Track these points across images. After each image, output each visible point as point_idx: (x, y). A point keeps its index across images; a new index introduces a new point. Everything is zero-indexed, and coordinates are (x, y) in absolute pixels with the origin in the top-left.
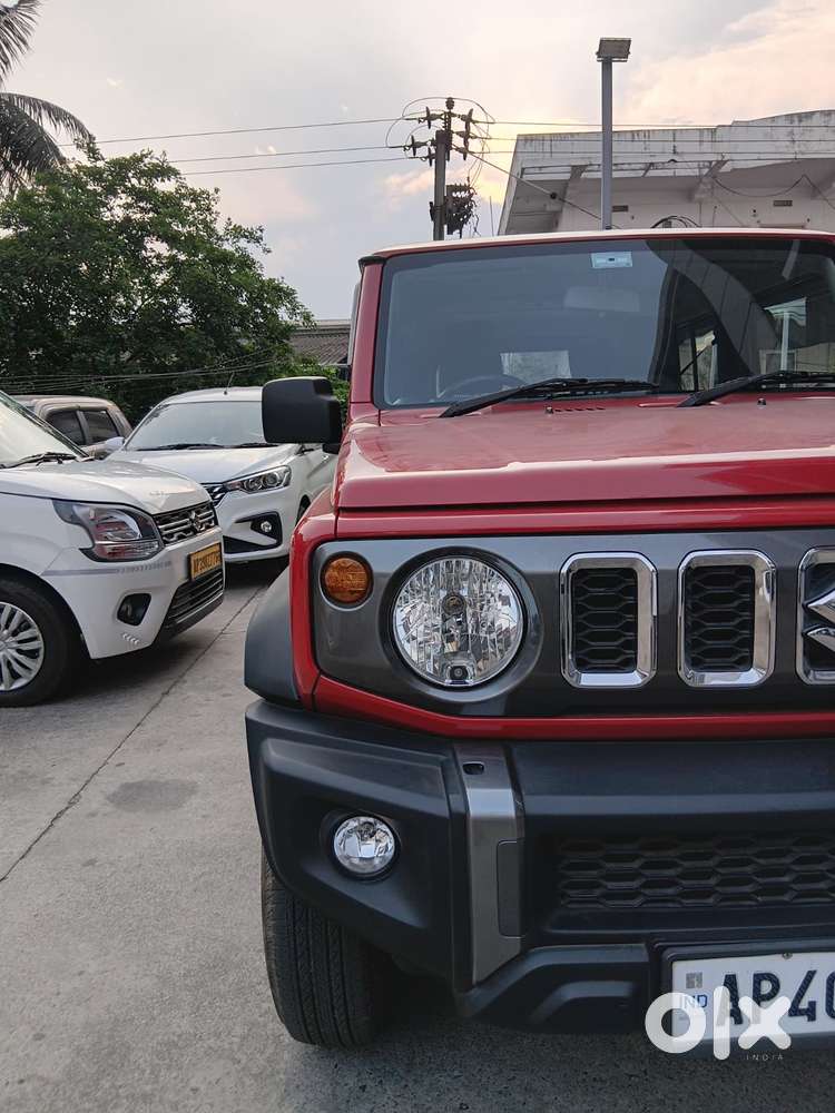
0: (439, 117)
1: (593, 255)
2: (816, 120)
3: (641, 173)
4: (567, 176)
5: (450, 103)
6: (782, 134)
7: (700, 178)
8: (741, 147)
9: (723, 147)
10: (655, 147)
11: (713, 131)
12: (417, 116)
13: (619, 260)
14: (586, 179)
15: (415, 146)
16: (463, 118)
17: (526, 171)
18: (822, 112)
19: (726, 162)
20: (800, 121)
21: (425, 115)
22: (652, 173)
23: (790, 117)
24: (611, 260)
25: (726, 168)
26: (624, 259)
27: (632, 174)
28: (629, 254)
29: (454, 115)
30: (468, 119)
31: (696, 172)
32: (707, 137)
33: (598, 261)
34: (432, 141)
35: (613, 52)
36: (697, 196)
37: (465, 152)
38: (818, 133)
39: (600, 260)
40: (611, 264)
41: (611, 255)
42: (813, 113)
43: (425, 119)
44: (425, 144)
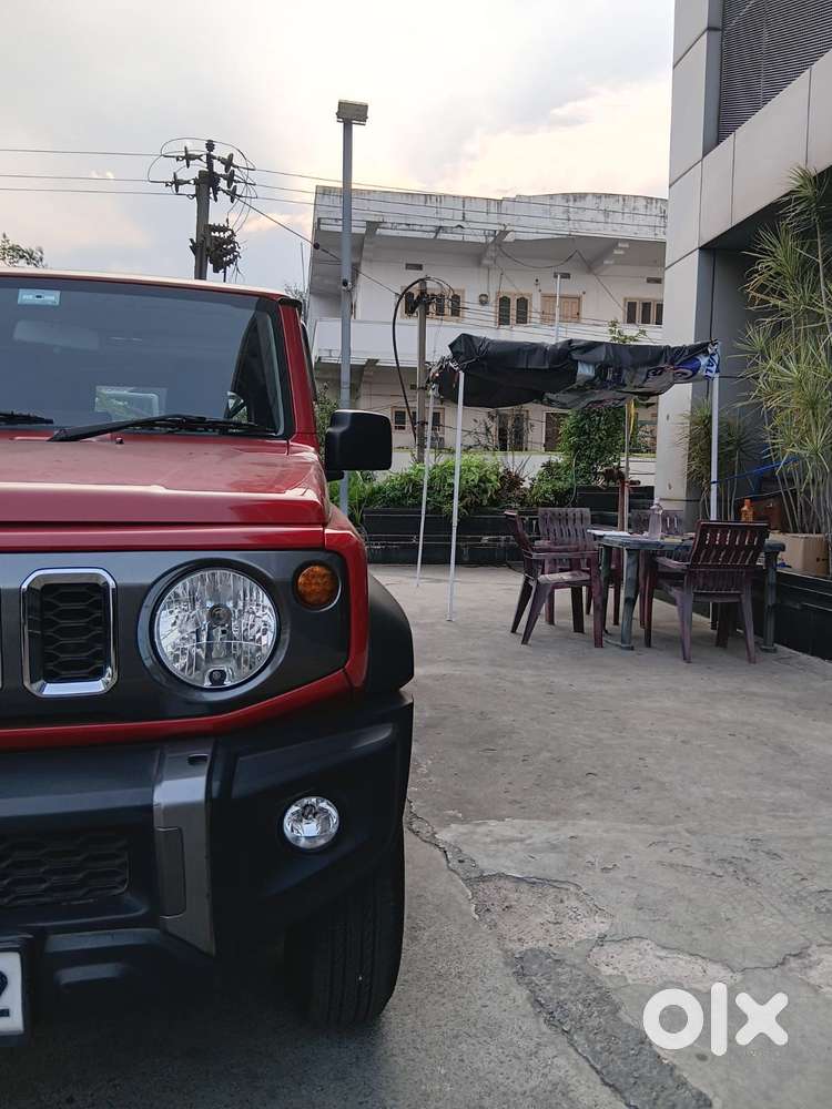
0: (199, 157)
1: (21, 291)
2: (589, 202)
3: (432, 235)
4: (363, 231)
5: (210, 146)
6: (559, 212)
7: (486, 245)
8: (524, 221)
9: (506, 220)
10: (446, 214)
11: (499, 202)
12: (176, 154)
13: (47, 298)
14: (381, 236)
15: (177, 183)
16: (222, 161)
17: (322, 221)
18: (594, 194)
19: (508, 232)
20: (575, 200)
21: (184, 154)
22: (442, 236)
23: (565, 196)
24: (40, 297)
25: (509, 238)
26: (51, 297)
27: (425, 235)
28: (58, 293)
29: (214, 158)
30: (228, 163)
31: (483, 240)
32: (493, 209)
33: (24, 297)
34: (195, 180)
35: (351, 114)
36: (485, 262)
37: (233, 195)
38: (589, 215)
39: (27, 297)
40: (38, 301)
41: (39, 292)
42: (586, 194)
43: (183, 158)
44: (188, 182)
